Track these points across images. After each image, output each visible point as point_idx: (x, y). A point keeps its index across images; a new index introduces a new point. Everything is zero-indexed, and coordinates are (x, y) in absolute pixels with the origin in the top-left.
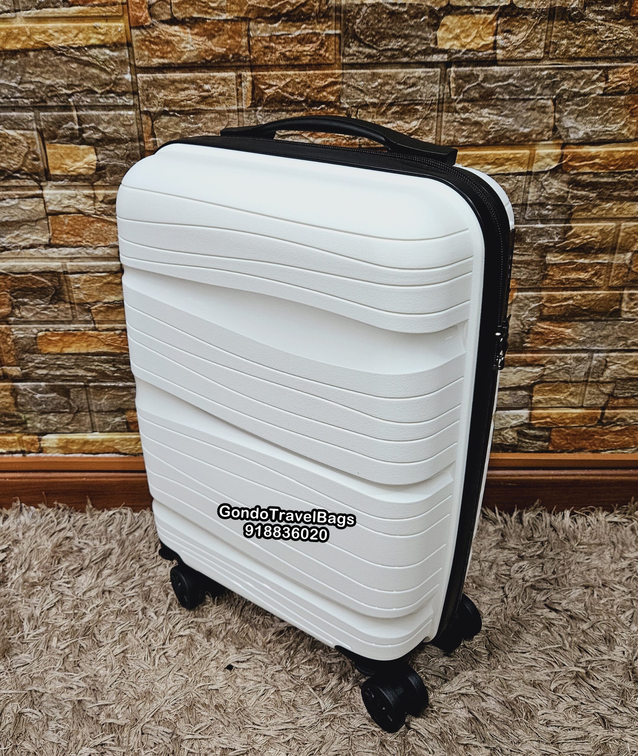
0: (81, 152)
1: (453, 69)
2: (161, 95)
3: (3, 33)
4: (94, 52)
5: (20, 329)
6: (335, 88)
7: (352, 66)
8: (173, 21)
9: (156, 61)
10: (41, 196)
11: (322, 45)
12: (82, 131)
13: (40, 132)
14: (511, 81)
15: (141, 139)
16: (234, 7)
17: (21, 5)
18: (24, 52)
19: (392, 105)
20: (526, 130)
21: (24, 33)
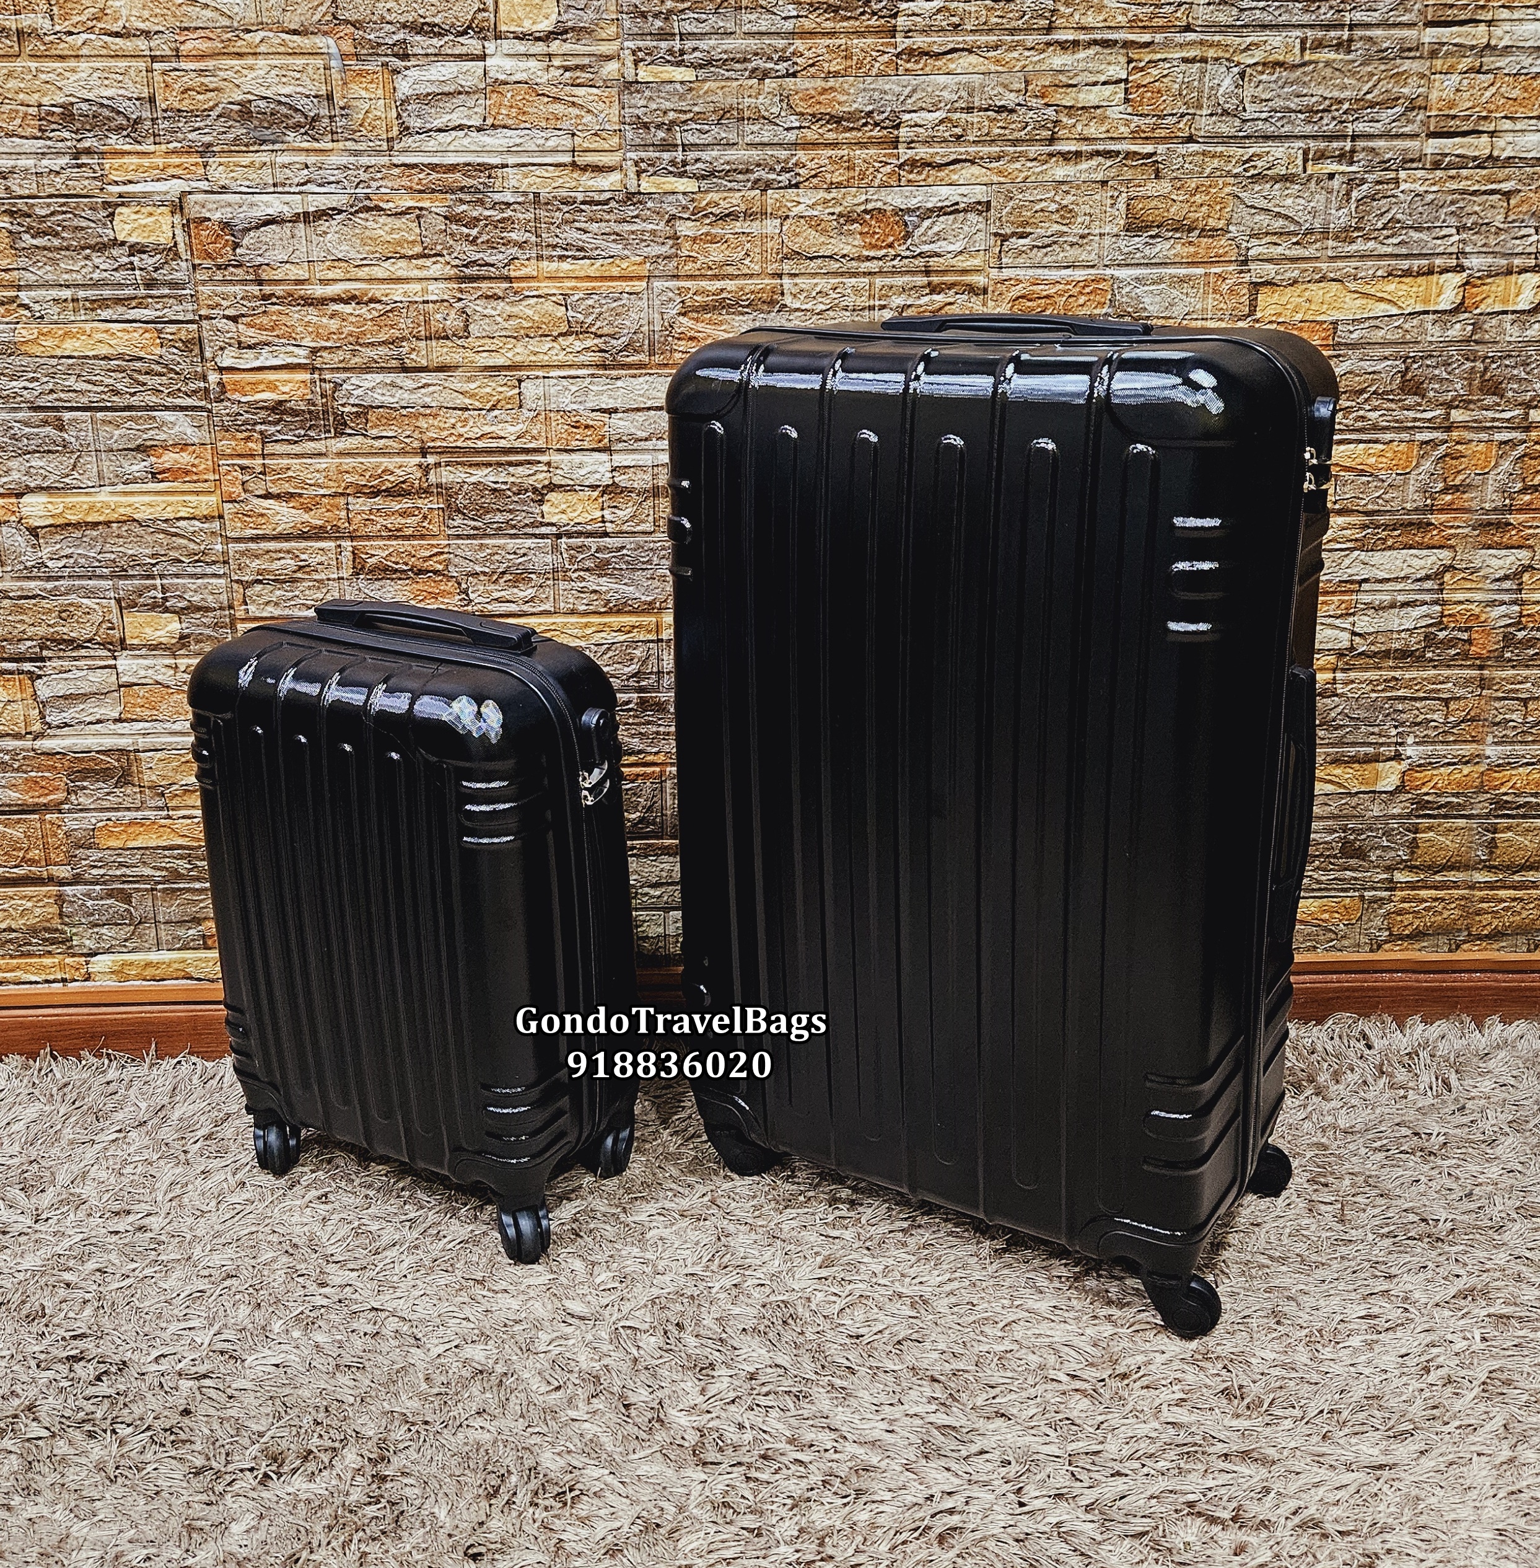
0: (163, 621)
1: (564, 540)
2: (255, 564)
3: (85, 506)
4: (182, 523)
5: (75, 819)
6: (442, 557)
7: (459, 537)
8: (267, 496)
9: (249, 532)
10: (115, 667)
11: (425, 517)
12: (165, 599)
13: (118, 601)
14: (625, 552)
15: (231, 607)
16: (331, 484)
17: (107, 482)
18: (108, 524)
19: (503, 573)
20: (649, 599)
21: (108, 506)
